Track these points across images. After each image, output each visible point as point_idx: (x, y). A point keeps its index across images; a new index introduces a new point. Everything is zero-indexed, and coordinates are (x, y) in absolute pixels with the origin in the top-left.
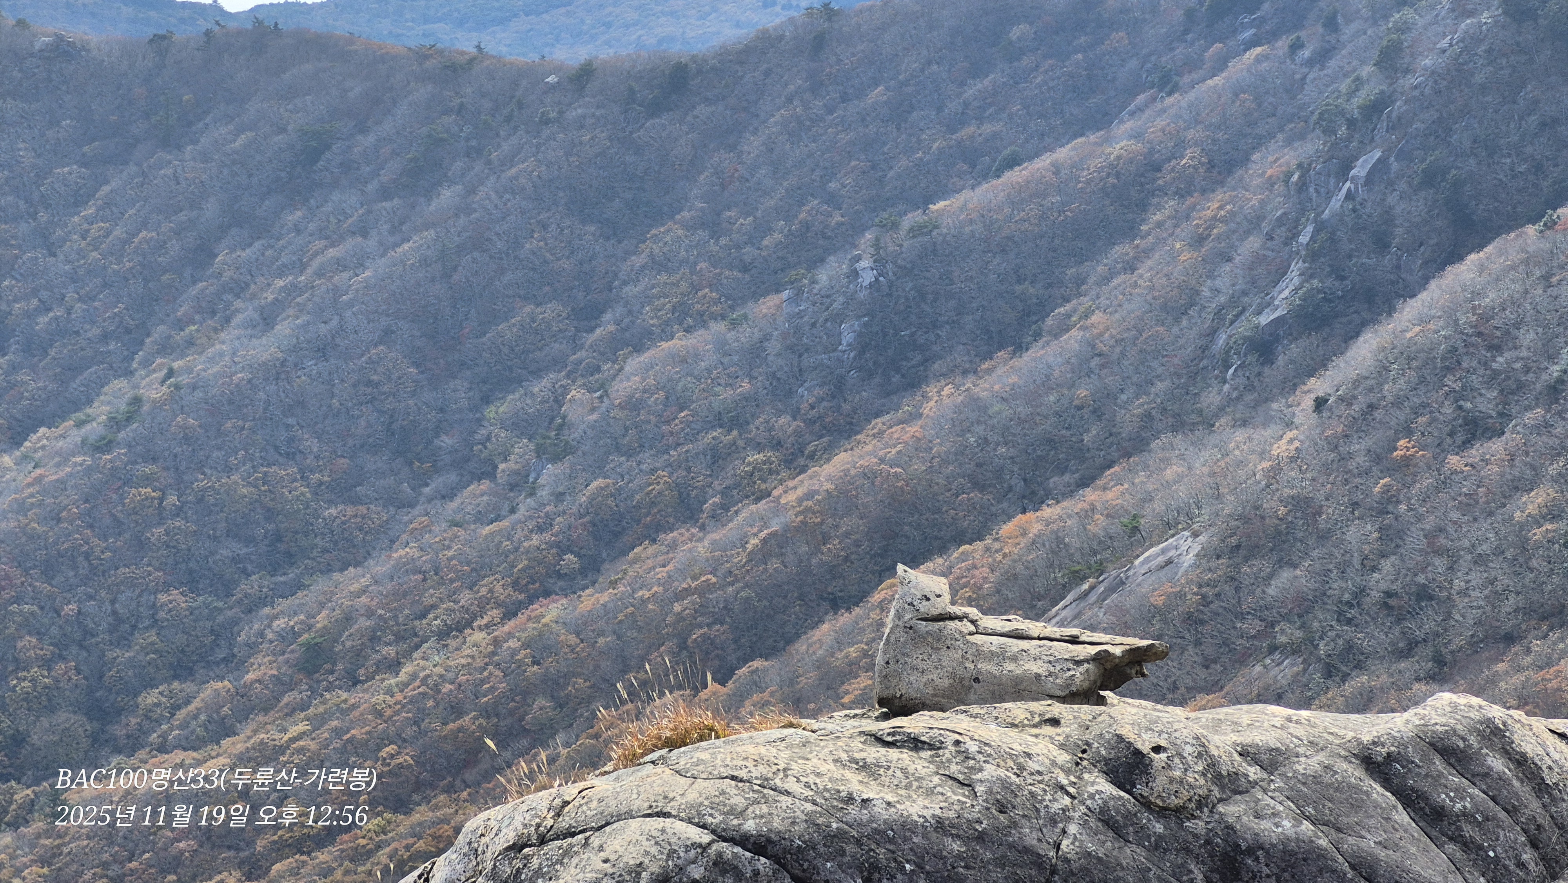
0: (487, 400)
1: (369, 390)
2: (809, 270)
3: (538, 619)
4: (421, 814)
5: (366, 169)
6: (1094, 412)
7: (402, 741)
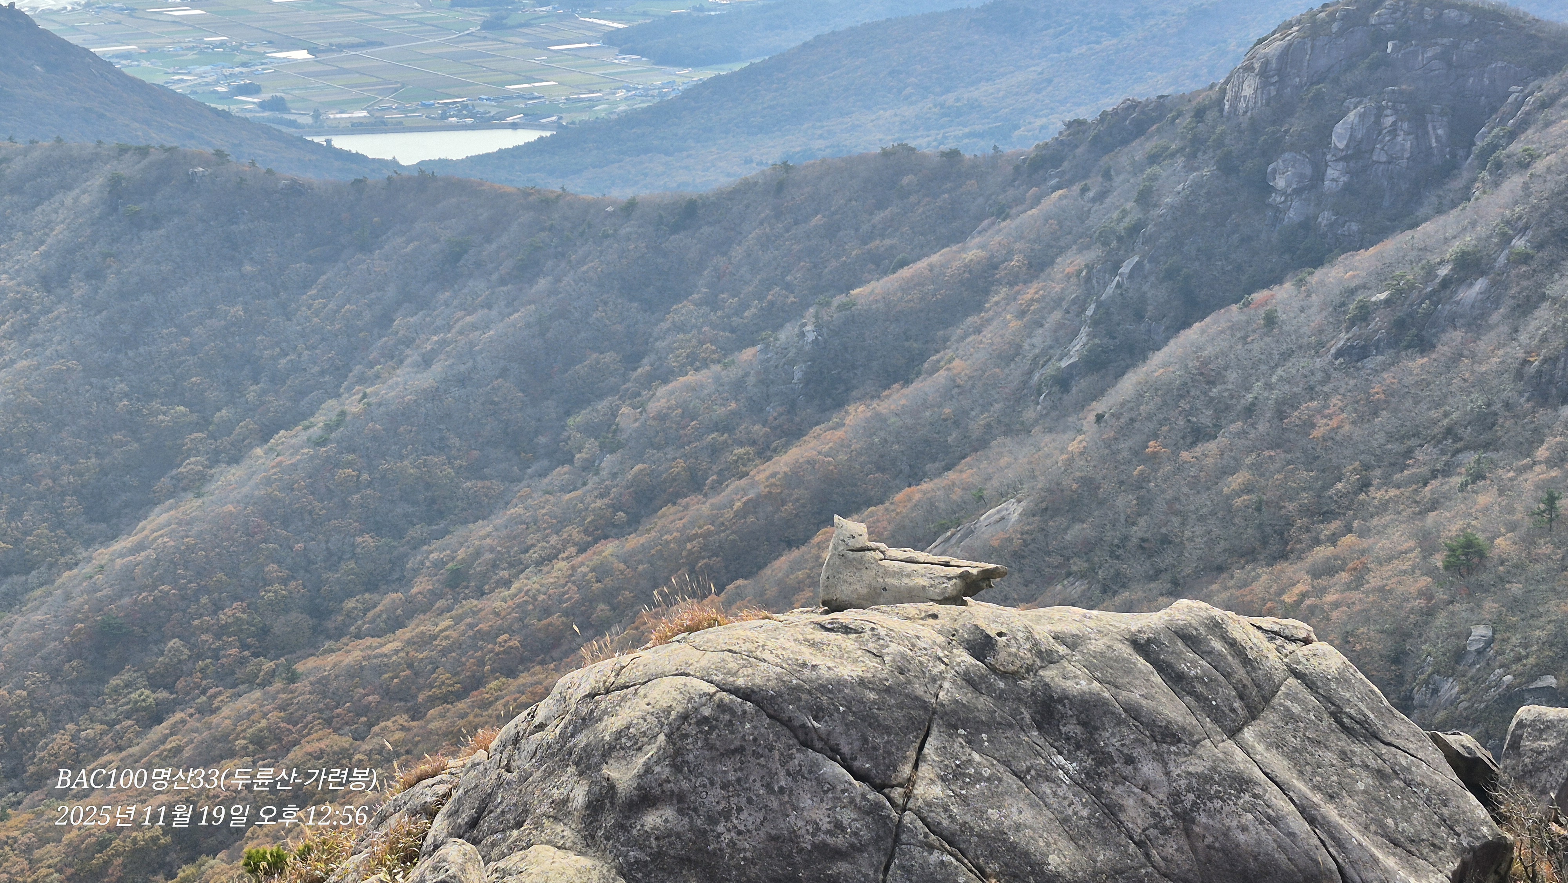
0: (568, 414)
1: (491, 407)
2: (773, 332)
3: (600, 553)
4: (524, 679)
5: (490, 266)
6: (954, 422)
7: (512, 632)
